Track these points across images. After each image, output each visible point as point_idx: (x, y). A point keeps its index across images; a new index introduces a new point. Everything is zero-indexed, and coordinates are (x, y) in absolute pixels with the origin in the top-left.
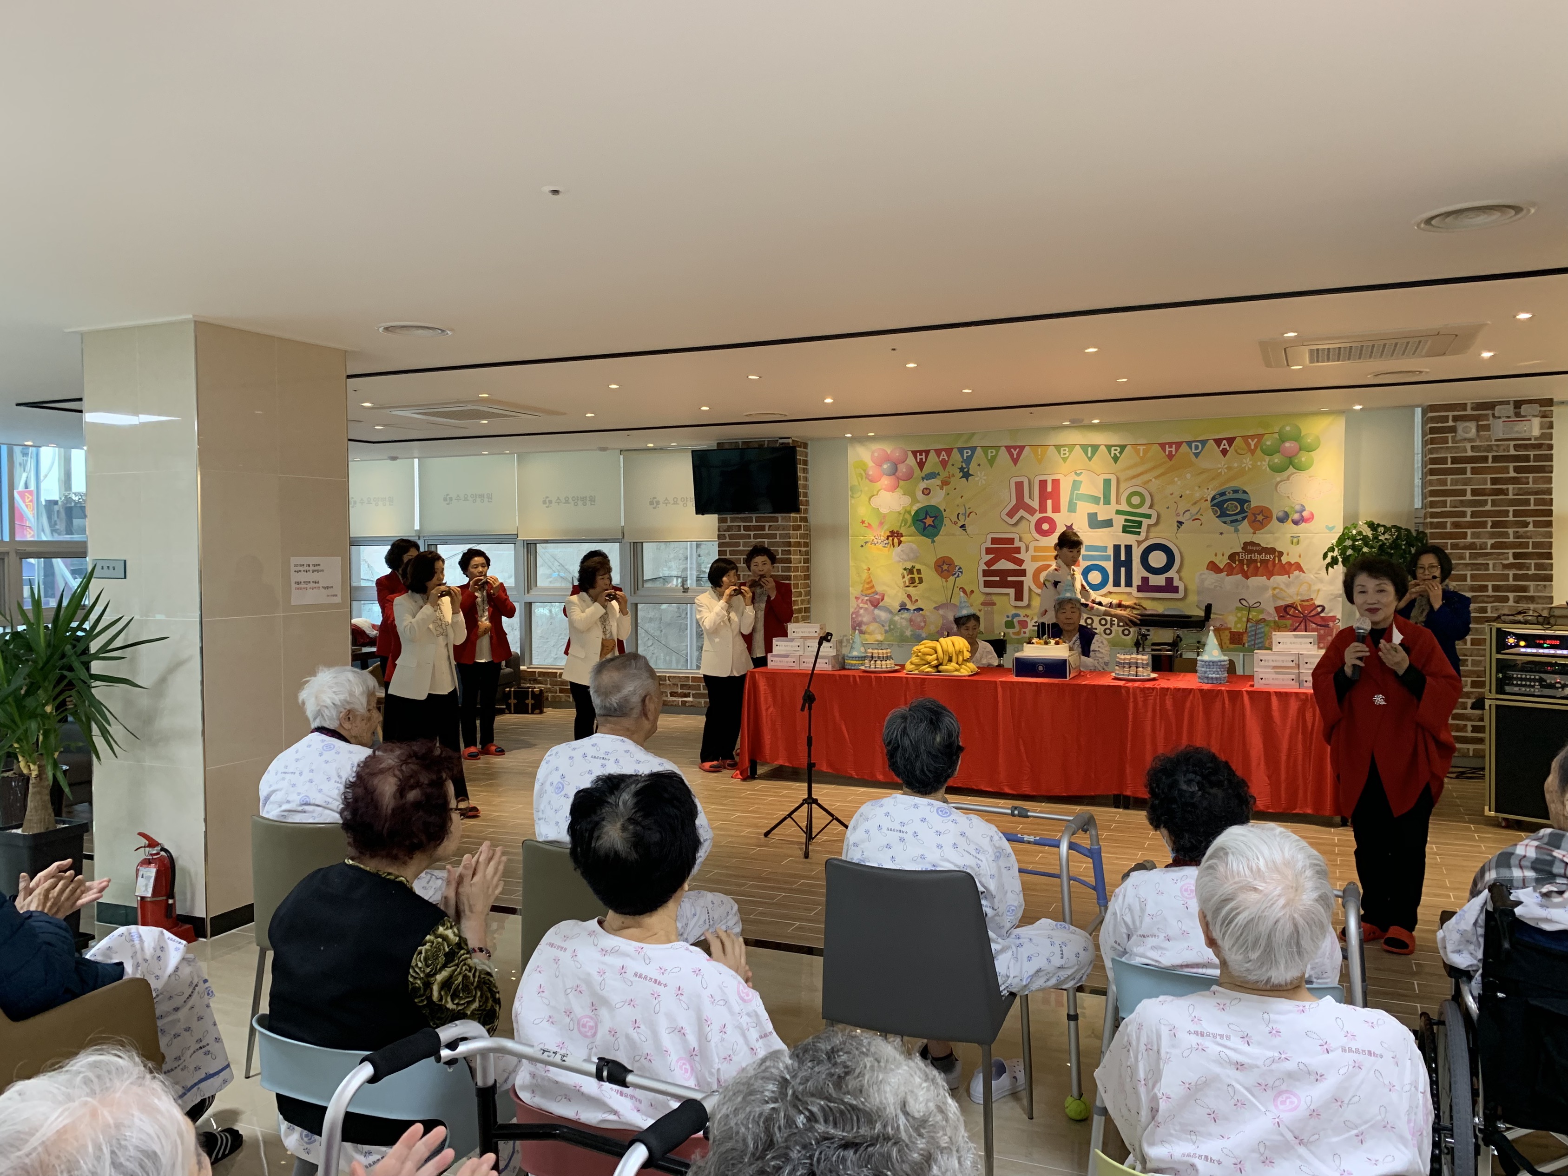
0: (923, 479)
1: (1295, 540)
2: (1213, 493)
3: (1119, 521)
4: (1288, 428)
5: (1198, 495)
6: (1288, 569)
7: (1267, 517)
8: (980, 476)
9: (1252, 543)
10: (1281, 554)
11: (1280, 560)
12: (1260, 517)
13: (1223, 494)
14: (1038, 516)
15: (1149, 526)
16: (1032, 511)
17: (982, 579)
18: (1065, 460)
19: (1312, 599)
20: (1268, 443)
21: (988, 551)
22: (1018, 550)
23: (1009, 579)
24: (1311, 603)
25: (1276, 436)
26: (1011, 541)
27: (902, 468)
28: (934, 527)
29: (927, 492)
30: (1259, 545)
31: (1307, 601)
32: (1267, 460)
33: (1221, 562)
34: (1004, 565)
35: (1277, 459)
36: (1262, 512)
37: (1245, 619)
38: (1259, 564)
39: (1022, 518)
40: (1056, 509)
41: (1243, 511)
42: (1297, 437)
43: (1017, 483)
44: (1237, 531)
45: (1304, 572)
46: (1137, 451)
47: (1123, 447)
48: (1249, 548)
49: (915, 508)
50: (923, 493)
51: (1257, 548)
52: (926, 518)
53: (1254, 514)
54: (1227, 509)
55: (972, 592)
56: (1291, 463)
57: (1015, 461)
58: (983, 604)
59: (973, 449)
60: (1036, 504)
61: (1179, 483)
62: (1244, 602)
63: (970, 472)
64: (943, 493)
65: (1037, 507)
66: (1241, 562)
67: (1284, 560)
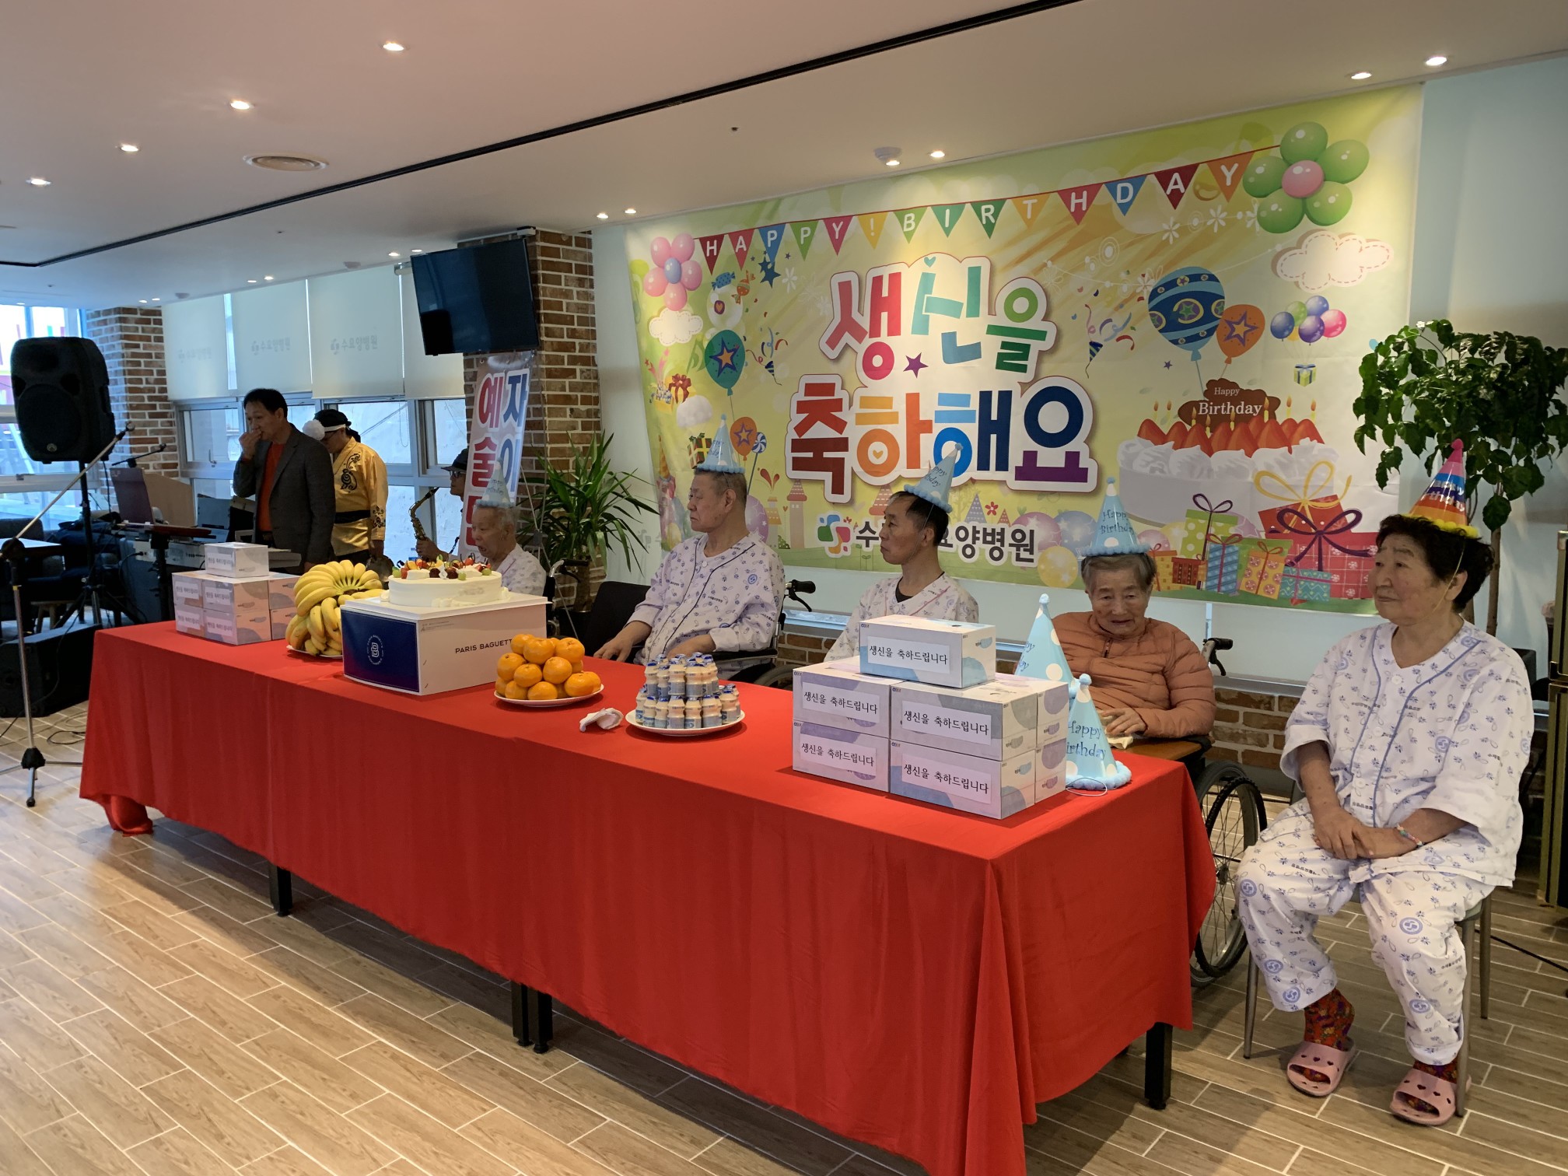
0: (714, 285)
1: (1305, 374)
2: (1153, 283)
3: (992, 346)
4: (1300, 134)
5: (1125, 289)
6: (1289, 434)
7: (1253, 328)
8: (788, 276)
9: (1224, 383)
10: (1275, 402)
11: (1273, 416)
12: (1240, 329)
13: (1170, 284)
14: (868, 341)
15: (1041, 353)
16: (859, 334)
17: (791, 455)
18: (909, 236)
19: (1335, 498)
20: (1260, 170)
21: (802, 407)
22: (838, 405)
23: (827, 455)
24: (1332, 504)
25: (1276, 153)
26: (829, 388)
27: (688, 270)
28: (733, 367)
29: (720, 308)
30: (1234, 385)
31: (1326, 499)
32: (1256, 207)
33: (1164, 421)
34: (820, 431)
35: (1276, 204)
36: (1244, 317)
37: (1201, 536)
38: (1232, 424)
39: (847, 346)
40: (895, 329)
41: (1208, 317)
42: (1318, 153)
43: (841, 284)
44: (1196, 357)
45: (1320, 441)
46: (1022, 210)
47: (999, 203)
48: (1218, 391)
49: (708, 337)
50: (716, 310)
51: (1231, 392)
52: (722, 353)
53: (1230, 323)
54: (1178, 315)
55: (777, 477)
56: (1305, 211)
57: (837, 244)
58: (790, 498)
59: (780, 227)
60: (865, 322)
61: (1093, 266)
62: (1200, 500)
63: (776, 271)
64: (739, 309)
65: (867, 327)
66: (1201, 419)
67: (1281, 415)
